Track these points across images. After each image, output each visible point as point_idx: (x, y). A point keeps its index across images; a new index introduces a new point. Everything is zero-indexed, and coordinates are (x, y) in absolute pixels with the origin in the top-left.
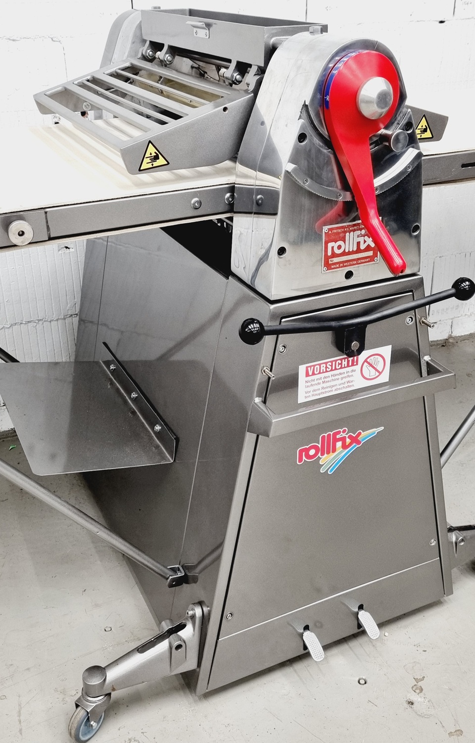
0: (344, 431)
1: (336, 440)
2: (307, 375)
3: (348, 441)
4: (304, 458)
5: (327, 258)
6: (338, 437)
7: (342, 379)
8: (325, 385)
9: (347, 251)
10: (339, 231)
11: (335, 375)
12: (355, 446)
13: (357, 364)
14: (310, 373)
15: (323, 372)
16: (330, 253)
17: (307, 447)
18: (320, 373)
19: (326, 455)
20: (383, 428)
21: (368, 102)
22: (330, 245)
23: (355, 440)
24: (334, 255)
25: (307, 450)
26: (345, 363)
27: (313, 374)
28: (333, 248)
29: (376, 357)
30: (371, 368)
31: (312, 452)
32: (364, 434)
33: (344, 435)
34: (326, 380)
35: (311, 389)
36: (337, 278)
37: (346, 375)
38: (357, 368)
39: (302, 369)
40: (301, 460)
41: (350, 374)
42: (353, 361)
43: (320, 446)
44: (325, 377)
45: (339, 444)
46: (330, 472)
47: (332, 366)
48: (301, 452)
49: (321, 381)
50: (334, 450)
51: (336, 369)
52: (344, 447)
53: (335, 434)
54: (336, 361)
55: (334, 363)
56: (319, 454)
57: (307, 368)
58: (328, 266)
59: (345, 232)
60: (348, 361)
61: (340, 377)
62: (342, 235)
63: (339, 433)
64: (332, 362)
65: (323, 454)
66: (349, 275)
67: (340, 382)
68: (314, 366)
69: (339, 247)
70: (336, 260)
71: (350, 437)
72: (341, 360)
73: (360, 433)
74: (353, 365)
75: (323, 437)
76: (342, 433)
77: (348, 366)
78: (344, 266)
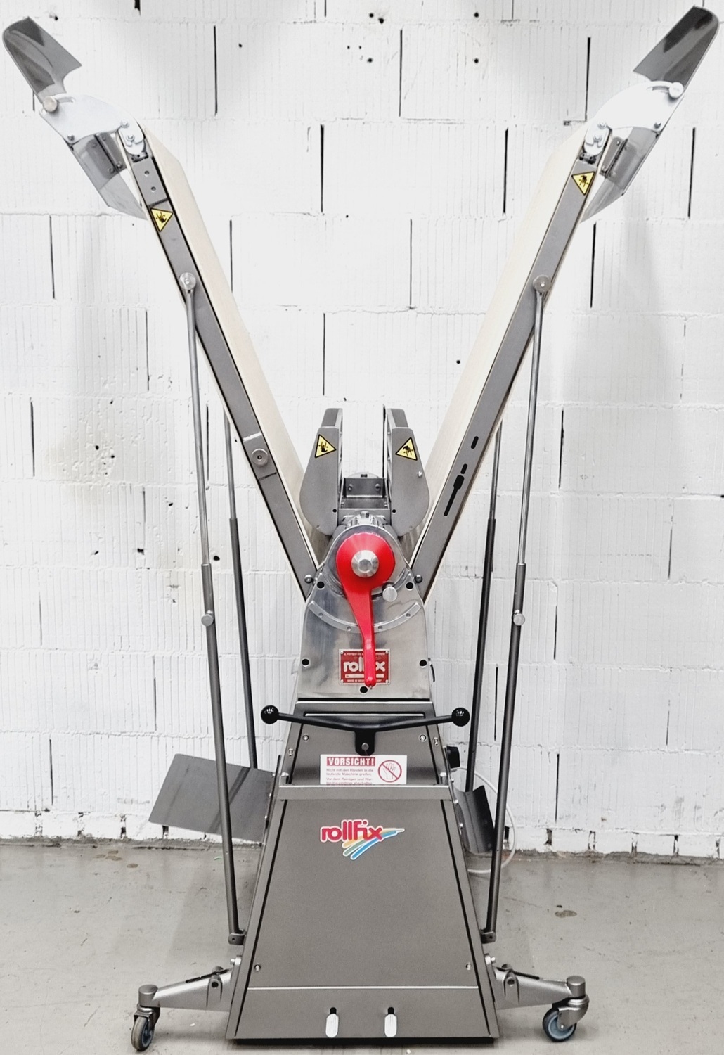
0: (365, 823)
1: (357, 830)
2: (328, 764)
3: (369, 833)
4: (327, 837)
5: (343, 674)
6: (359, 826)
7: (361, 775)
8: (345, 777)
9: (360, 670)
10: (353, 654)
11: (354, 770)
12: (375, 841)
13: (374, 765)
14: (331, 763)
15: (342, 765)
16: (345, 670)
17: (330, 828)
18: (339, 765)
19: (348, 840)
20: (403, 830)
21: (356, 565)
22: (346, 664)
23: (376, 834)
24: (349, 672)
25: (330, 831)
26: (363, 761)
27: (334, 764)
28: (348, 666)
29: (393, 763)
30: (388, 772)
31: (335, 834)
32: (384, 830)
33: (365, 826)
34: (346, 772)
35: (332, 777)
36: (353, 690)
37: (364, 772)
38: (375, 768)
39: (323, 758)
40: (324, 838)
41: (368, 772)
42: (370, 761)
43: (342, 829)
44: (345, 770)
45: (360, 834)
46: (353, 857)
47: (350, 761)
48: (324, 831)
49: (341, 772)
50: (356, 838)
51: (354, 765)
52: (365, 836)
53: (356, 824)
54: (354, 758)
55: (352, 759)
56: (342, 838)
57: (328, 758)
58: (345, 680)
59: (359, 656)
60: (366, 761)
61: (359, 773)
62: (355, 658)
63: (360, 823)
64: (351, 758)
65: (345, 838)
66: (364, 690)
67: (358, 777)
68: (335, 758)
69: (354, 667)
70: (351, 676)
71: (370, 829)
72: (359, 758)
73: (380, 829)
74: (370, 764)
75: (345, 823)
76: (362, 824)
77: (366, 764)
78: (358, 682)
